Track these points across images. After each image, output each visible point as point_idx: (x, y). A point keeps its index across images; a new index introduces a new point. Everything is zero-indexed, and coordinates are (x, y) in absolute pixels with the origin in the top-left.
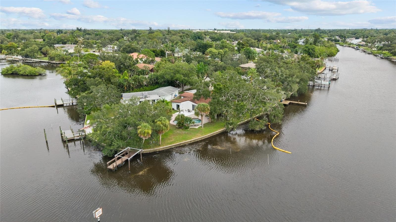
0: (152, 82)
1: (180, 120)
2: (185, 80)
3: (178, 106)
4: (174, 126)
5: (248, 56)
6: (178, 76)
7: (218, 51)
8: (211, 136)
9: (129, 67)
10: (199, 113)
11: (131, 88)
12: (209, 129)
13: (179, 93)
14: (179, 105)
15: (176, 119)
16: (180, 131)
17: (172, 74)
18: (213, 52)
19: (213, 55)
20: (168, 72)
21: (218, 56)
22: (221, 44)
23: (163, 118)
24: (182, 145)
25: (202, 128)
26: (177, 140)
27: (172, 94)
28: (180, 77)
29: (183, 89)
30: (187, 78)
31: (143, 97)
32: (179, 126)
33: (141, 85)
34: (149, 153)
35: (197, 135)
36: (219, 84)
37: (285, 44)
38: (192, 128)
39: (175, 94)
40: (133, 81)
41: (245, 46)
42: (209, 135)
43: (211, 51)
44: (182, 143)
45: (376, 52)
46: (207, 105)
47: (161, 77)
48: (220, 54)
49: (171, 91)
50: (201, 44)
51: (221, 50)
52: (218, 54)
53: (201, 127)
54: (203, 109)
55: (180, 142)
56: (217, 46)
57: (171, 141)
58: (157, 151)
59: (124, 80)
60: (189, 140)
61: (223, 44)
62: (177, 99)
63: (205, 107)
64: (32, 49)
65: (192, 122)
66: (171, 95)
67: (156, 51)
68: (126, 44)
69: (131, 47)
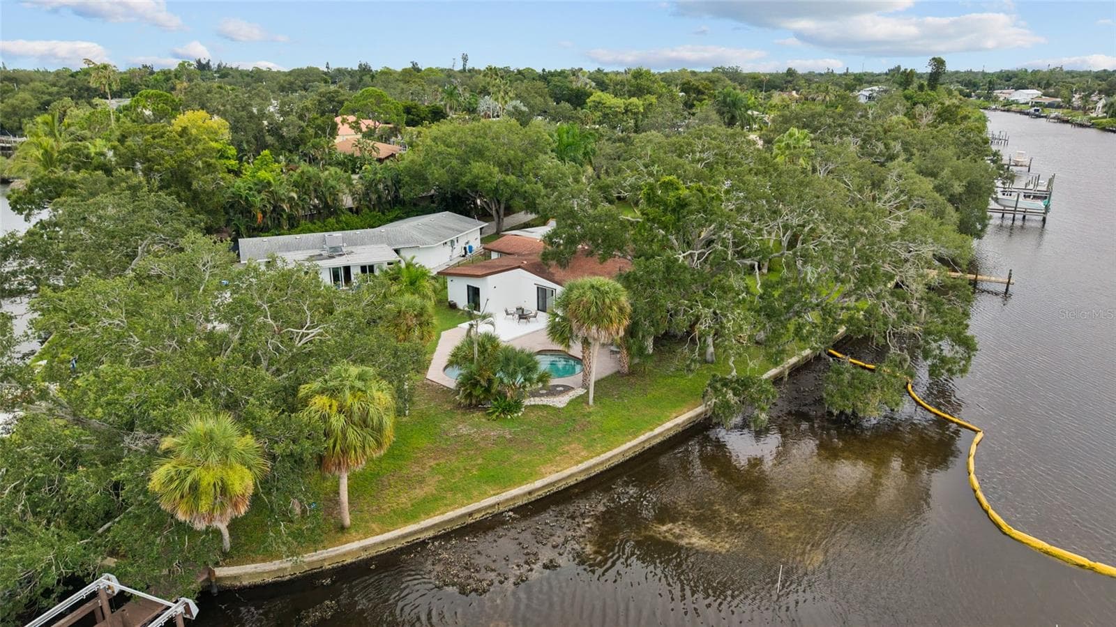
0: (374, 197)
1: (474, 367)
2: (506, 184)
3: (474, 294)
4: (446, 391)
5: (727, 116)
6: (477, 167)
7: (625, 104)
8: (639, 450)
9: (298, 146)
10: (574, 328)
11: (285, 217)
12: (625, 413)
13: (481, 240)
14: (478, 289)
15: (456, 360)
16: (470, 426)
17: (455, 162)
18: (606, 105)
19: (608, 114)
20: (440, 153)
21: (625, 119)
22: (633, 81)
23: (354, 370)
24: (478, 516)
25: (588, 403)
26: (454, 490)
27: (452, 242)
28: (486, 175)
29: (499, 223)
30: (513, 177)
31: (321, 255)
32: (470, 395)
33: (326, 205)
34: (275, 584)
35: (567, 448)
36: (671, 183)
37: (827, 94)
38: (534, 406)
39: (467, 243)
40: (293, 191)
41: (706, 97)
42: (630, 449)
43: (599, 103)
44: (479, 511)
45: (1104, 120)
46: (616, 290)
47: (411, 177)
48: (632, 112)
49: (450, 229)
50: (564, 90)
51: (634, 100)
52: (623, 114)
53: (583, 399)
54: (593, 309)
55: (471, 499)
56: (618, 87)
57: (419, 493)
58: (327, 566)
59: (256, 184)
60: (520, 484)
61: (638, 81)
62: (472, 262)
63: (607, 301)
64: (14, 107)
65: (535, 376)
66: (448, 248)
67: (416, 107)
68: (321, 90)
69: (336, 99)
